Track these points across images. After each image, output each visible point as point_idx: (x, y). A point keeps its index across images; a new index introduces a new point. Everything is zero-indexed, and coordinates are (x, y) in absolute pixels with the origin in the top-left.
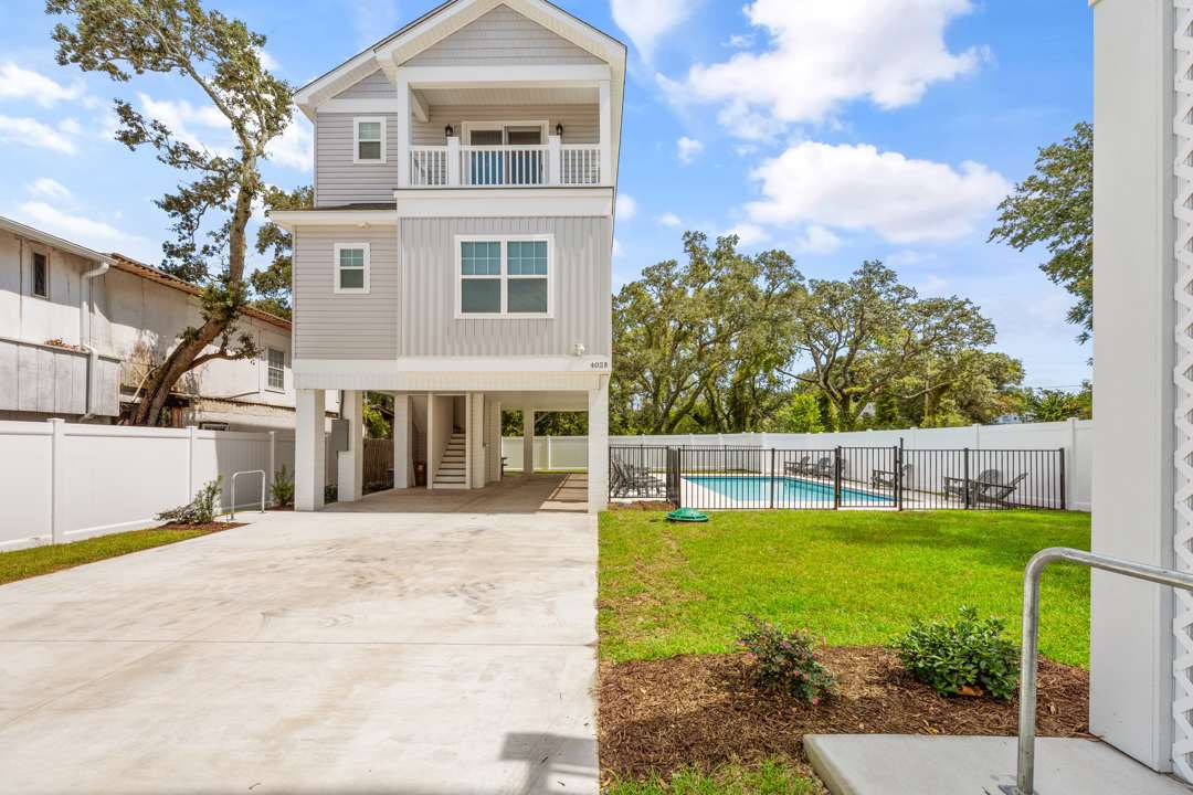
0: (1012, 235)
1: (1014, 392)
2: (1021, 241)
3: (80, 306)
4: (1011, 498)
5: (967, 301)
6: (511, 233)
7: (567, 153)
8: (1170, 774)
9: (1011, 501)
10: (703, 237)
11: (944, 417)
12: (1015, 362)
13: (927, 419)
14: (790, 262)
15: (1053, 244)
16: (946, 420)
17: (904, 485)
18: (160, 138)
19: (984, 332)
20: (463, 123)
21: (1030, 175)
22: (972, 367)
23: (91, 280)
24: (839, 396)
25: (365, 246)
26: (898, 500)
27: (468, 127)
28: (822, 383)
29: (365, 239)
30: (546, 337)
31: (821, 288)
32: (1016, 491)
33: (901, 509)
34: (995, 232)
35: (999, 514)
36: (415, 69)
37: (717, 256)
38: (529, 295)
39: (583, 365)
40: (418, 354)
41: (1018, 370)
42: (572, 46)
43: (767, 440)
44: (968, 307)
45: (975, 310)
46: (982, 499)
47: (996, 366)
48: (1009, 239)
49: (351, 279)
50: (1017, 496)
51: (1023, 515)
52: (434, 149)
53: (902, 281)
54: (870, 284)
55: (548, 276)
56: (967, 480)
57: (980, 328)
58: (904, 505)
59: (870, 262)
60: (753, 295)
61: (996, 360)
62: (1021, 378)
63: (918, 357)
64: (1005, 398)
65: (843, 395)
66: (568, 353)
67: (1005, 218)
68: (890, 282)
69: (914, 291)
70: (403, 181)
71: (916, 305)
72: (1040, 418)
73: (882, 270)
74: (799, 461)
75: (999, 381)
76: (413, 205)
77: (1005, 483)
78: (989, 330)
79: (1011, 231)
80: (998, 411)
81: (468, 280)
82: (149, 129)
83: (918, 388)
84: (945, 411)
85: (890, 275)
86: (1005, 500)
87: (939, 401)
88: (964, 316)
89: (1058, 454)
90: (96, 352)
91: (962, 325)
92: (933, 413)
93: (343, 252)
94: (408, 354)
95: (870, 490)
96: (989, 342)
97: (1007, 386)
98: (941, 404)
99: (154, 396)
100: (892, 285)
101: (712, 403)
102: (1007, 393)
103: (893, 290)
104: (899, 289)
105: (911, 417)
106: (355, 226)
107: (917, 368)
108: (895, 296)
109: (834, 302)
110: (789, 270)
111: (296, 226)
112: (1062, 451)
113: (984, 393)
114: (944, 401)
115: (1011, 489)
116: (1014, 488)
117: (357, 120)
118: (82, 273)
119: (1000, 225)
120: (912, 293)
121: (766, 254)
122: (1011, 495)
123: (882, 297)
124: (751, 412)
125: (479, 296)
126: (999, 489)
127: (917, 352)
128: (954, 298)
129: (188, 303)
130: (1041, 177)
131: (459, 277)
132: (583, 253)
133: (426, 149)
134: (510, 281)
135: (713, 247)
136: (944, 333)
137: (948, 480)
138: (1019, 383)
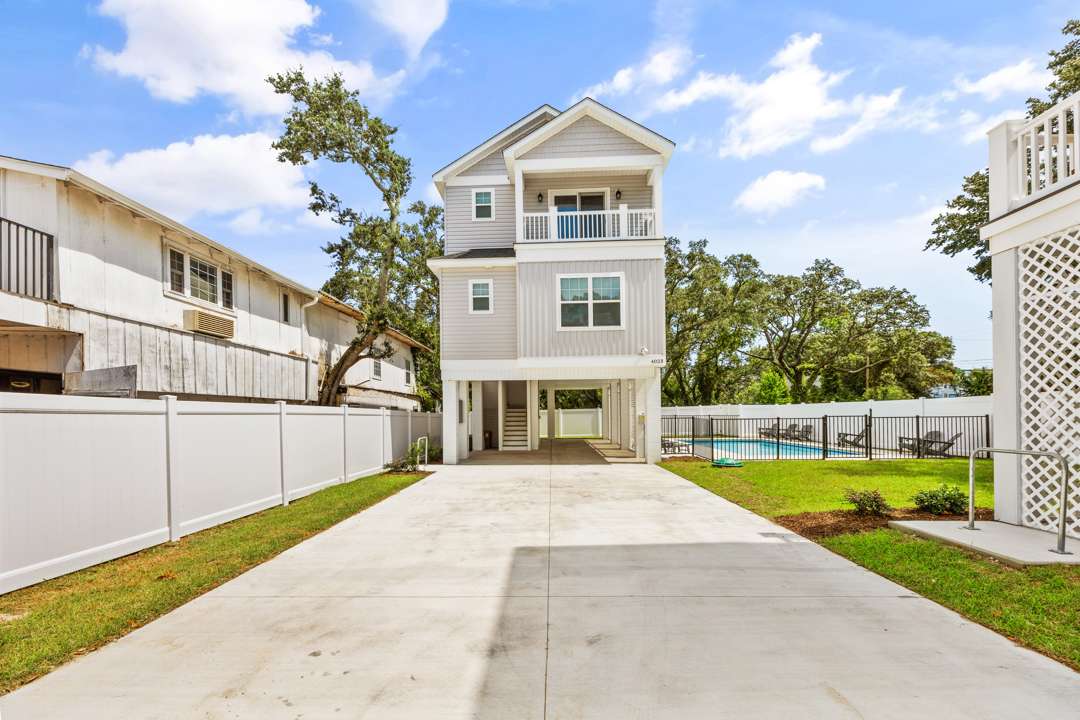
0: (945, 245)
1: (946, 365)
2: (953, 249)
3: (301, 327)
4: (950, 451)
5: (905, 291)
6: (594, 271)
7: (632, 215)
8: (1022, 526)
9: (951, 454)
10: (677, 241)
11: (884, 388)
12: (946, 339)
13: (868, 390)
14: (755, 264)
15: (979, 252)
16: (886, 391)
17: (873, 446)
18: (333, 205)
19: (919, 316)
20: (549, 191)
21: (959, 194)
22: (907, 345)
23: (307, 309)
24: (792, 372)
25: (490, 282)
26: (868, 453)
27: (552, 194)
28: (776, 361)
29: (488, 277)
30: (620, 343)
31: (778, 282)
32: (954, 446)
33: (871, 459)
34: (930, 242)
35: (943, 461)
36: (527, 161)
37: (691, 257)
38: (608, 314)
39: (646, 361)
40: (531, 355)
41: (949, 346)
42: (635, 142)
43: (743, 411)
44: (905, 296)
45: (911, 298)
46: (930, 453)
47: (931, 344)
48: (941, 248)
49: (481, 304)
50: (955, 450)
51: (960, 461)
52: (539, 215)
53: (848, 274)
54: (821, 278)
55: (620, 301)
56: (918, 439)
57: (916, 313)
58: (873, 457)
59: (821, 261)
60: (723, 290)
61: (930, 339)
62: (952, 353)
63: (861, 338)
64: (937, 371)
65: (796, 371)
66: (636, 353)
67: (938, 231)
68: (838, 277)
69: (858, 283)
70: (520, 236)
71: (860, 295)
72: (971, 393)
73: (831, 267)
74: (771, 427)
75: (932, 358)
76: (525, 253)
77: (946, 441)
78: (924, 314)
79: (943, 241)
80: (933, 383)
81: (568, 305)
82: (329, 200)
83: (861, 364)
84: (885, 383)
85: (838, 271)
86: (946, 452)
87: (879, 374)
88: (901, 303)
89: (984, 419)
90: (311, 358)
91: (899, 311)
92: (874, 385)
93: (475, 286)
94: (525, 356)
95: (836, 448)
96: (923, 325)
97: (939, 360)
98: (882, 377)
99: (332, 386)
100: (839, 279)
101: (680, 380)
102: (940, 366)
103: (841, 283)
104: (846, 282)
105: (853, 388)
106: (483, 267)
107: (860, 347)
108: (842, 287)
109: (788, 292)
110: (753, 270)
111: (442, 269)
112: (987, 416)
113: (920, 368)
114: (884, 375)
115: (950, 444)
116: (952, 444)
117: (474, 191)
118: (301, 305)
119: (935, 236)
120: (857, 284)
121: (734, 257)
122: (950, 449)
123: (830, 289)
124: (715, 386)
125: (573, 315)
126: (942, 445)
127: (861, 334)
128: (893, 288)
129: (339, 318)
130: (968, 196)
131: (559, 303)
132: (645, 285)
133: (535, 215)
134: (594, 305)
135: (686, 251)
136: (885, 316)
137: (901, 439)
138: (949, 358)
